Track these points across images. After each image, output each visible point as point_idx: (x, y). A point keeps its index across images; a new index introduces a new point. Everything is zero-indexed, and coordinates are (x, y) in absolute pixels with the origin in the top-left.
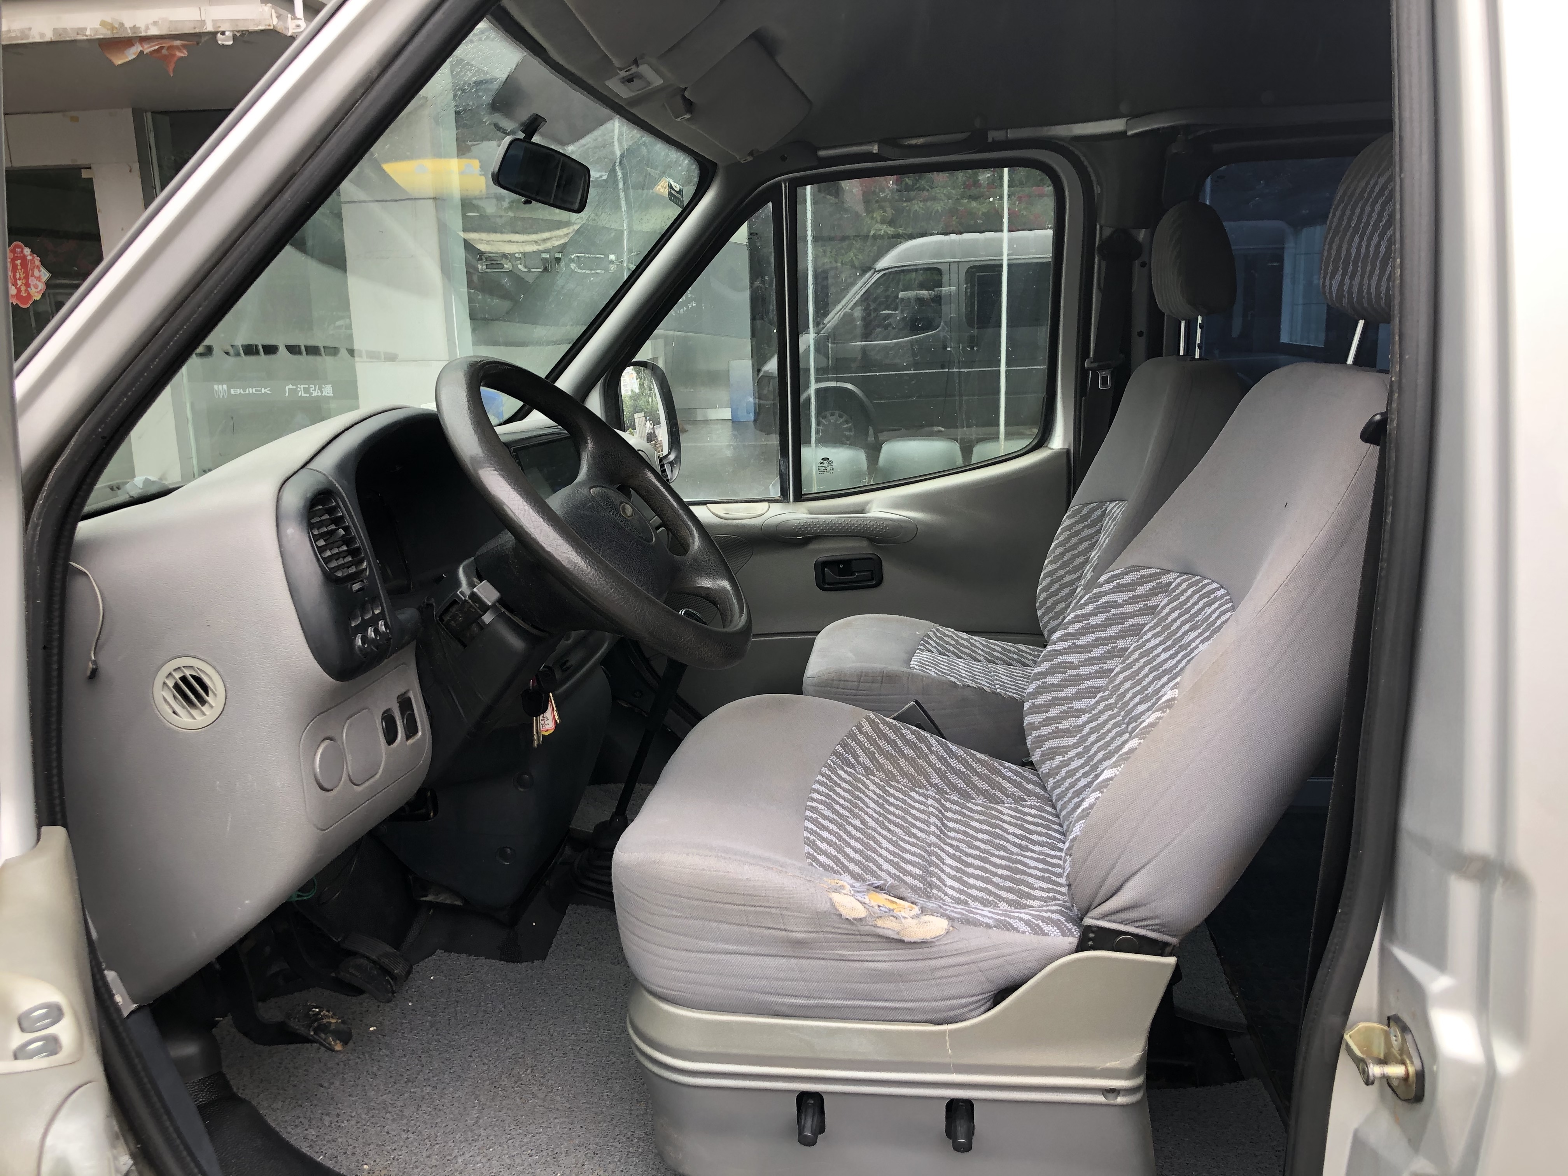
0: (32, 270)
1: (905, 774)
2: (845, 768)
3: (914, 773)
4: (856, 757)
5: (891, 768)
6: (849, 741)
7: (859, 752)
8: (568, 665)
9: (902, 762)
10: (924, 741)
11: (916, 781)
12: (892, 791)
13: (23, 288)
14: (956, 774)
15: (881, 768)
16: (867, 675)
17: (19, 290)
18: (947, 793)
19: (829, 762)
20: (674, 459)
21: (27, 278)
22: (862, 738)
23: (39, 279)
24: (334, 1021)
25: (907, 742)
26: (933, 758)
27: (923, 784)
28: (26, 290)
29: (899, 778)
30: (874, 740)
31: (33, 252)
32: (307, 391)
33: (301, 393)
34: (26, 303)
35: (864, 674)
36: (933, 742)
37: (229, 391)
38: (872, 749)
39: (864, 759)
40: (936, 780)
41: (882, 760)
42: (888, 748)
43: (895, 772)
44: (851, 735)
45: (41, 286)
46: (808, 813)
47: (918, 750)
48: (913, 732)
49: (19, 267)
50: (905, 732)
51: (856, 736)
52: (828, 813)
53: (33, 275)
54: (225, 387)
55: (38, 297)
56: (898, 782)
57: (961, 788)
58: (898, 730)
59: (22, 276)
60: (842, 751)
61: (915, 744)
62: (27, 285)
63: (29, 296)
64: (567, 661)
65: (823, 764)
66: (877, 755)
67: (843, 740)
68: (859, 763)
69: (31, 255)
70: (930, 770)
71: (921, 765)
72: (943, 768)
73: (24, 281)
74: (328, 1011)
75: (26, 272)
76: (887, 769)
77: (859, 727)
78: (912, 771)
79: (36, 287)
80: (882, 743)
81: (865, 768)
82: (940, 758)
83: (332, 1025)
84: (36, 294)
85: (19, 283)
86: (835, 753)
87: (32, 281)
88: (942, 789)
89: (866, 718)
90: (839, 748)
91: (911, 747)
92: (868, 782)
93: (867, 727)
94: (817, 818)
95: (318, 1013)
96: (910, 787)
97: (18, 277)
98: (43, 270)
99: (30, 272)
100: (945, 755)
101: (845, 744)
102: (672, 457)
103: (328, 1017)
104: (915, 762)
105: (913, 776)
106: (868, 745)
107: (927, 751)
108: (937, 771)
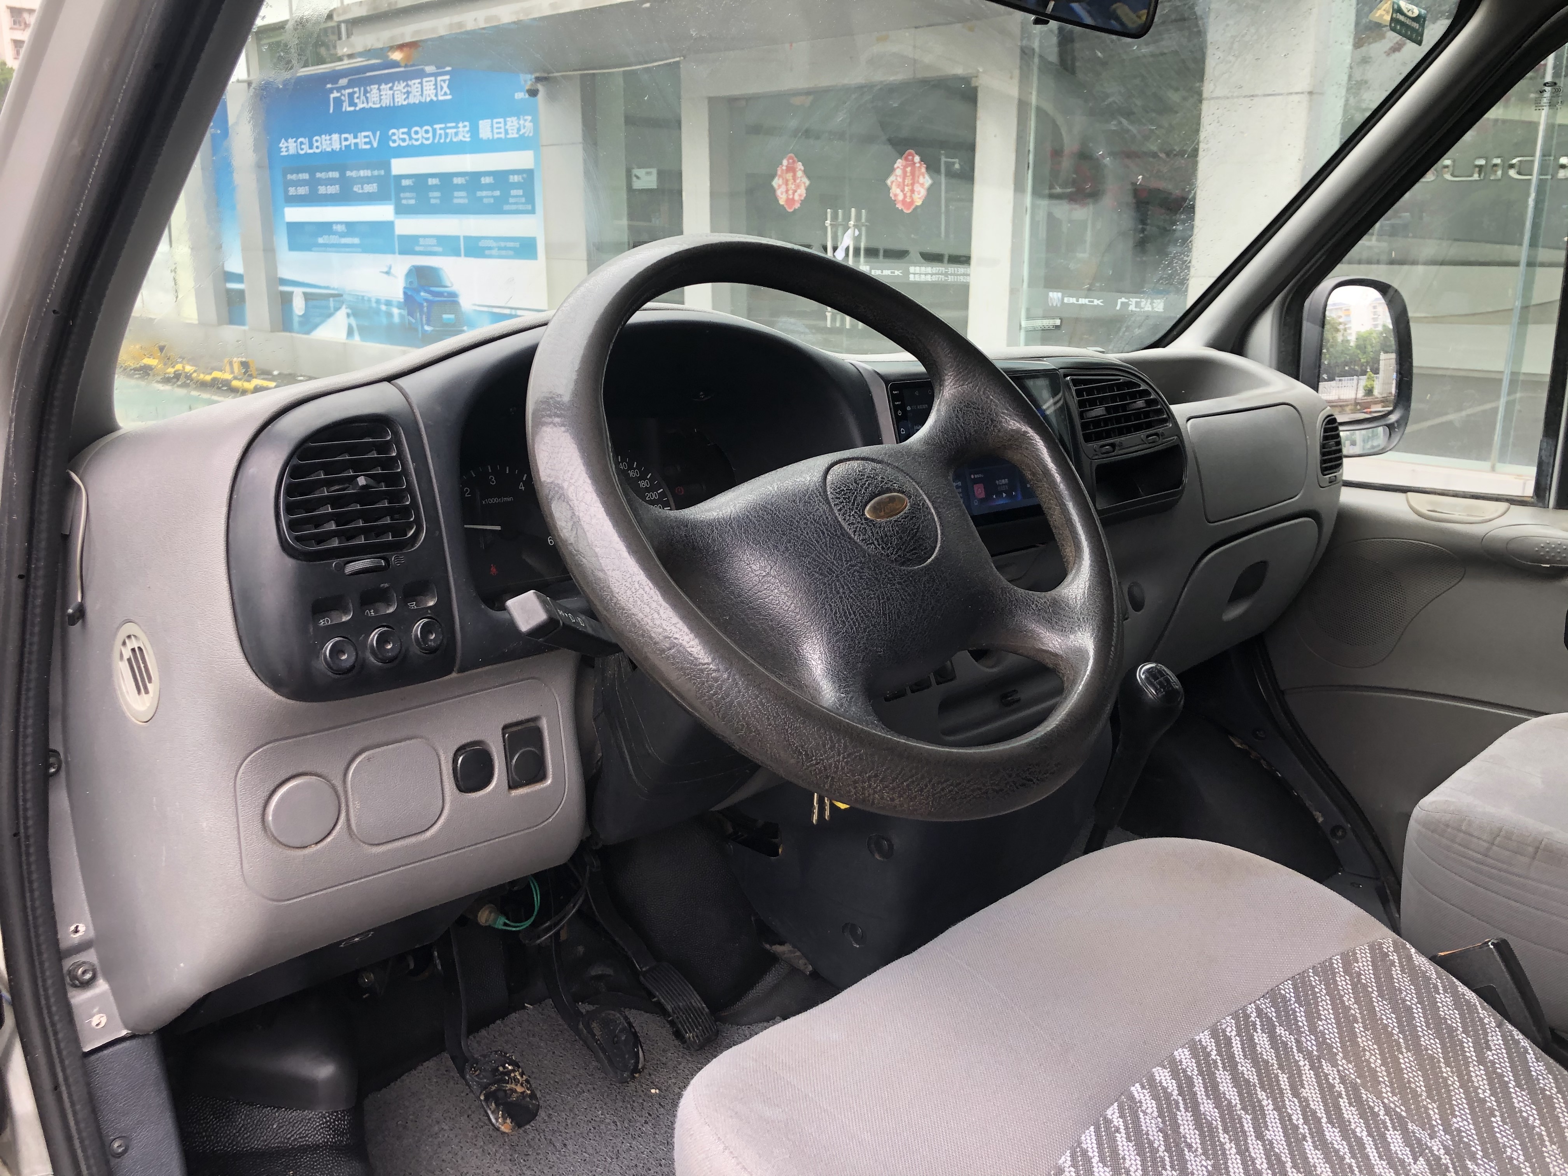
0: (918, 177)
1: (1401, 1087)
2: (1280, 1030)
3: (1421, 1089)
4: (1312, 1016)
5: (1376, 1062)
6: (1314, 980)
7: (1325, 1007)
8: (1015, 697)
9: (1406, 1059)
10: (1476, 1031)
11: (1418, 1108)
12: (1350, 1113)
13: (908, 194)
14: (1515, 1126)
15: (1354, 1053)
16: (1509, 837)
17: (905, 196)
18: (1473, 1158)
19: (1252, 1008)
20: (1397, 421)
21: (913, 184)
22: (1343, 983)
23: (922, 185)
24: (519, 1089)
25: (1437, 1024)
26: (1478, 1075)
27: (1429, 1117)
28: (911, 197)
29: (1385, 1090)
30: (1368, 995)
31: (922, 160)
32: (1137, 304)
33: (1132, 308)
34: (908, 209)
35: (1503, 833)
36: (1496, 1040)
37: (1063, 299)
38: (1355, 1010)
39: (1328, 1025)
40: (1463, 1122)
41: (1365, 1040)
42: (1390, 1020)
43: (1382, 1072)
44: (1326, 971)
45: (923, 192)
46: (1113, 1112)
47: (1453, 1046)
48: (1459, 1002)
49: (908, 174)
50: (1444, 1000)
51: (1334, 974)
52: (1150, 1124)
53: (918, 182)
54: (1060, 294)
55: (919, 203)
56: (1379, 1095)
57: (1511, 1159)
58: (1429, 992)
59: (910, 182)
60: (1291, 996)
61: (1451, 1030)
62: (912, 191)
63: (912, 202)
64: (1015, 691)
65: (1233, 1009)
66: (1358, 1027)
67: (1303, 975)
68: (1313, 1030)
69: (919, 162)
70: (1459, 1096)
71: (1445, 1079)
72: (1492, 1103)
73: (910, 187)
74: (522, 1075)
75: (913, 179)
76: (1368, 1061)
77: (1348, 960)
78: (1420, 1085)
79: (919, 193)
80: (1381, 1007)
81: (1322, 1043)
82: (1493, 1077)
83: (515, 1095)
84: (918, 200)
85: (906, 189)
86: (1274, 996)
87: (917, 187)
88: (1468, 1146)
89: (1372, 948)
90: (1287, 989)
91: (1439, 1035)
92: (1308, 1075)
93: (1364, 965)
94: (1118, 1130)
95: (508, 1073)
96: (1399, 1117)
97: (906, 183)
98: (927, 177)
99: (916, 179)
100: (1509, 1077)
101: (1303, 983)
102: (1393, 418)
103: (516, 1081)
104: (1433, 1067)
105: (1416, 1095)
106: (1349, 1000)
107: (1471, 1053)
108: (1474, 1102)
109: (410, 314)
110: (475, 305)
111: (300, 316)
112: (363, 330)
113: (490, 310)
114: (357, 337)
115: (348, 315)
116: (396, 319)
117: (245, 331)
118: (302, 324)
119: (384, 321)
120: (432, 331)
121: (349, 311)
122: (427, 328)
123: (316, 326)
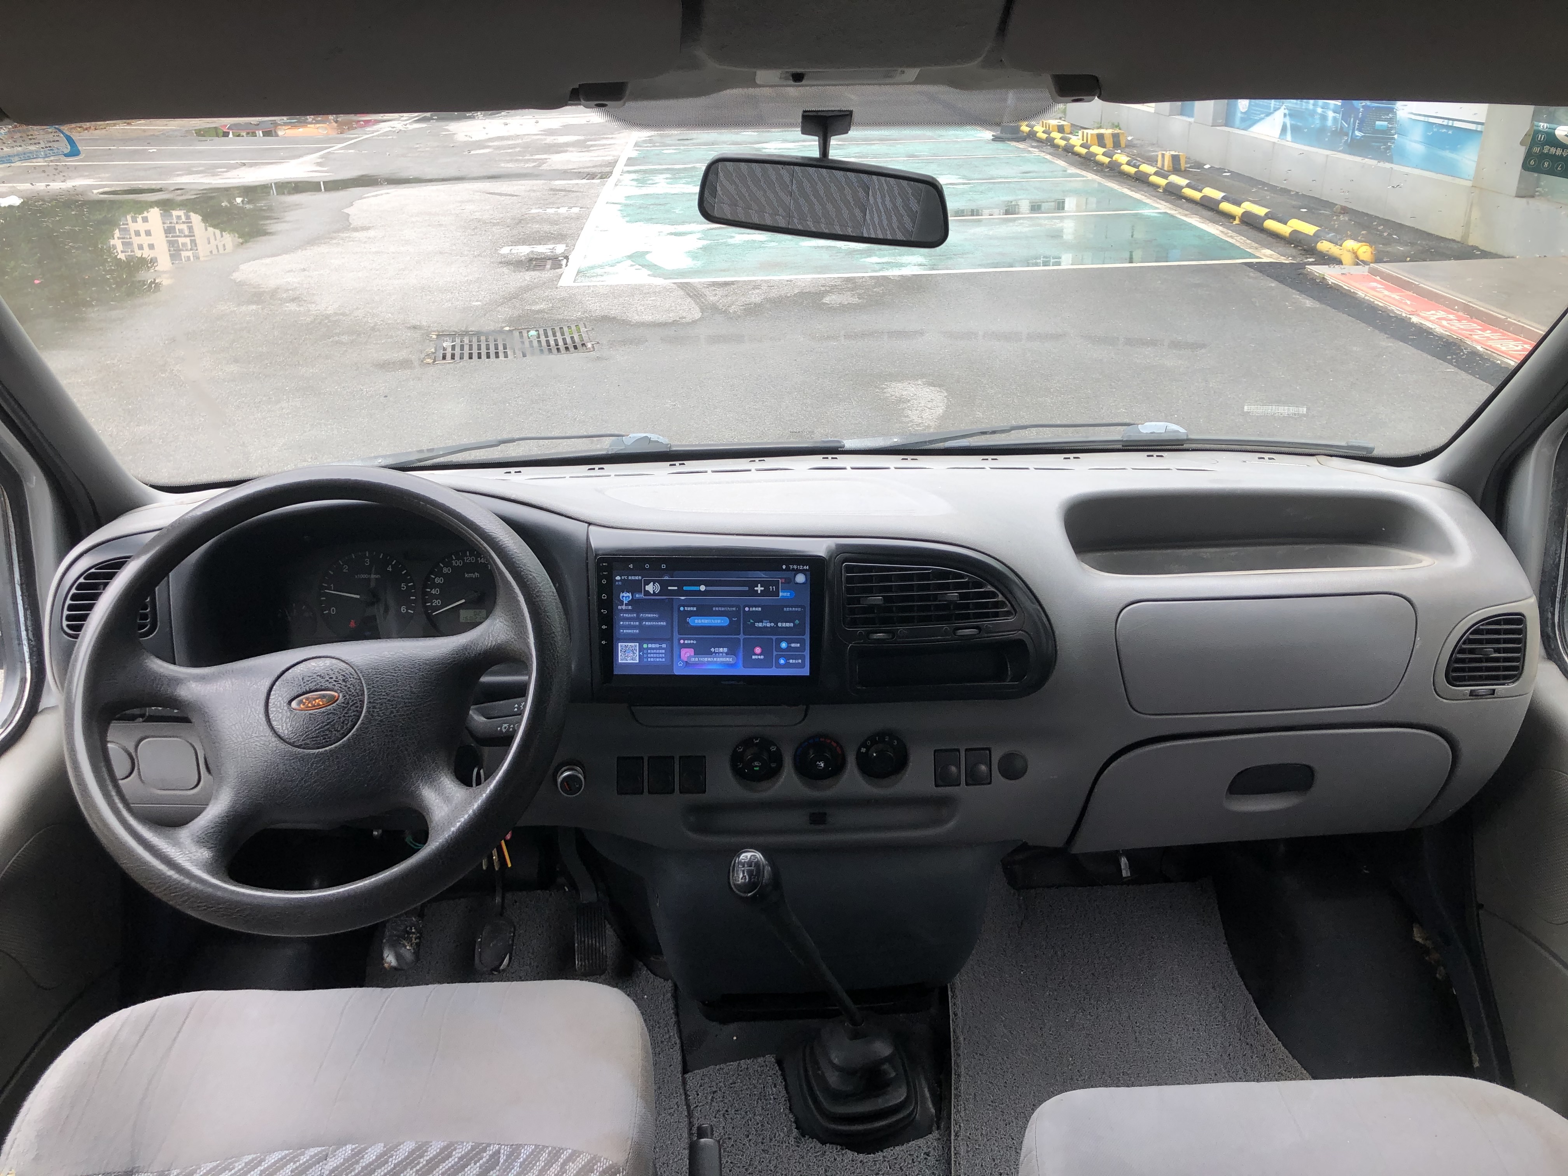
109: (1345, 118)
110: (1412, 113)
111: (1242, 113)
112: (1295, 130)
113: (1426, 119)
114: (1289, 136)
115: (1285, 115)
116: (1330, 123)
117: (1190, 123)
118: (1243, 120)
119: (1317, 122)
120: (1362, 136)
121: (1287, 112)
122: (1357, 133)
123: (1255, 122)
